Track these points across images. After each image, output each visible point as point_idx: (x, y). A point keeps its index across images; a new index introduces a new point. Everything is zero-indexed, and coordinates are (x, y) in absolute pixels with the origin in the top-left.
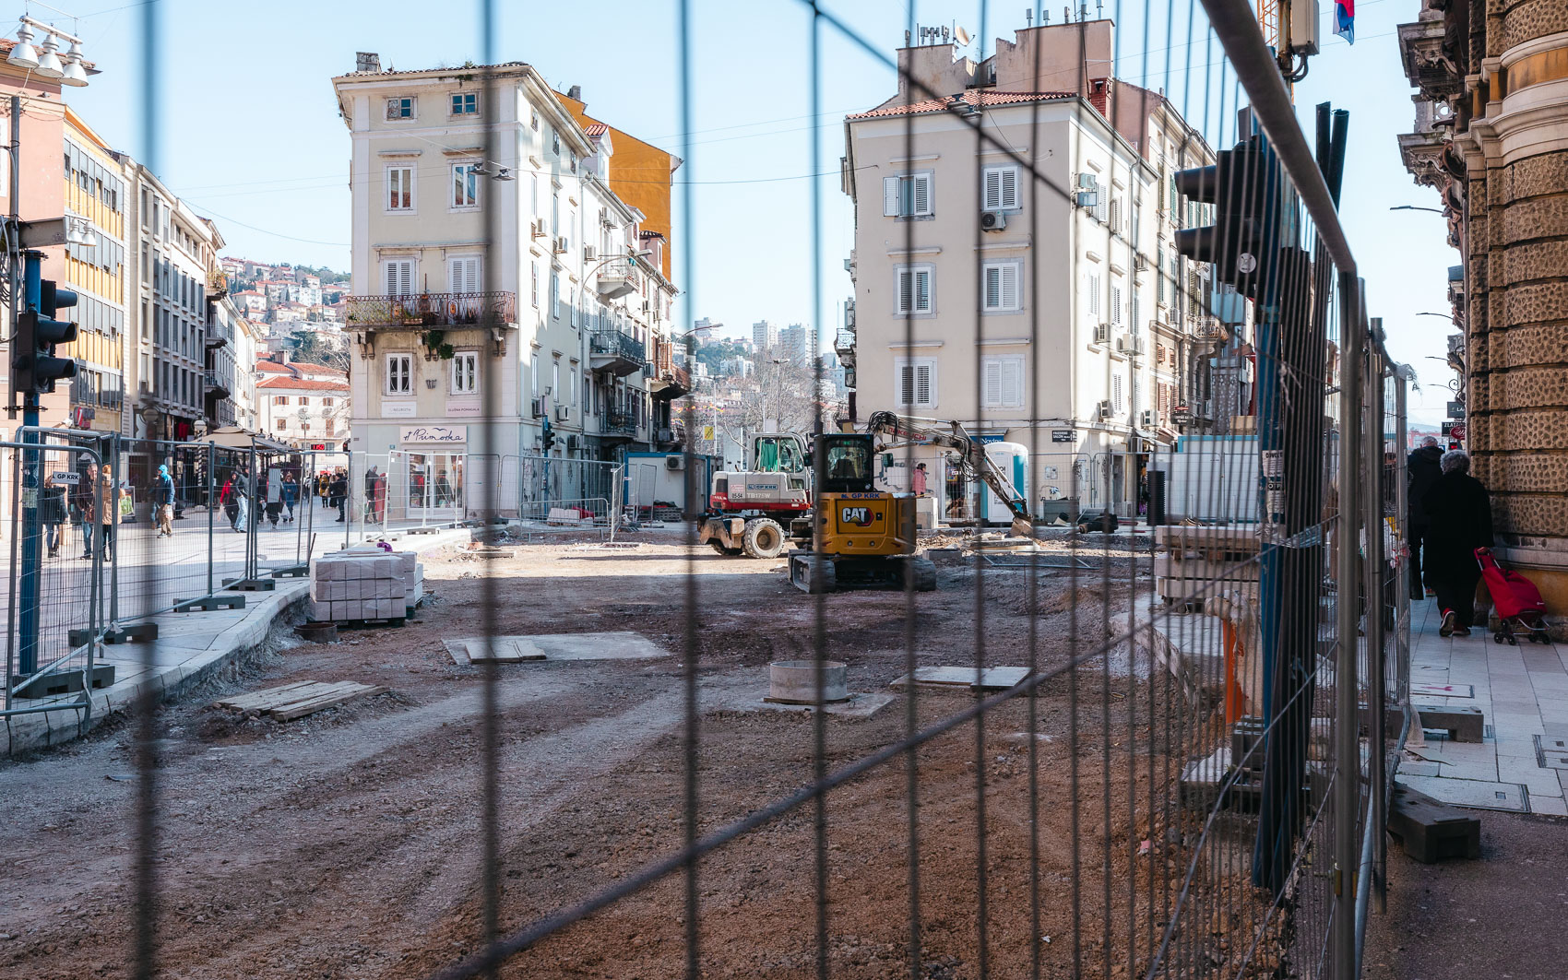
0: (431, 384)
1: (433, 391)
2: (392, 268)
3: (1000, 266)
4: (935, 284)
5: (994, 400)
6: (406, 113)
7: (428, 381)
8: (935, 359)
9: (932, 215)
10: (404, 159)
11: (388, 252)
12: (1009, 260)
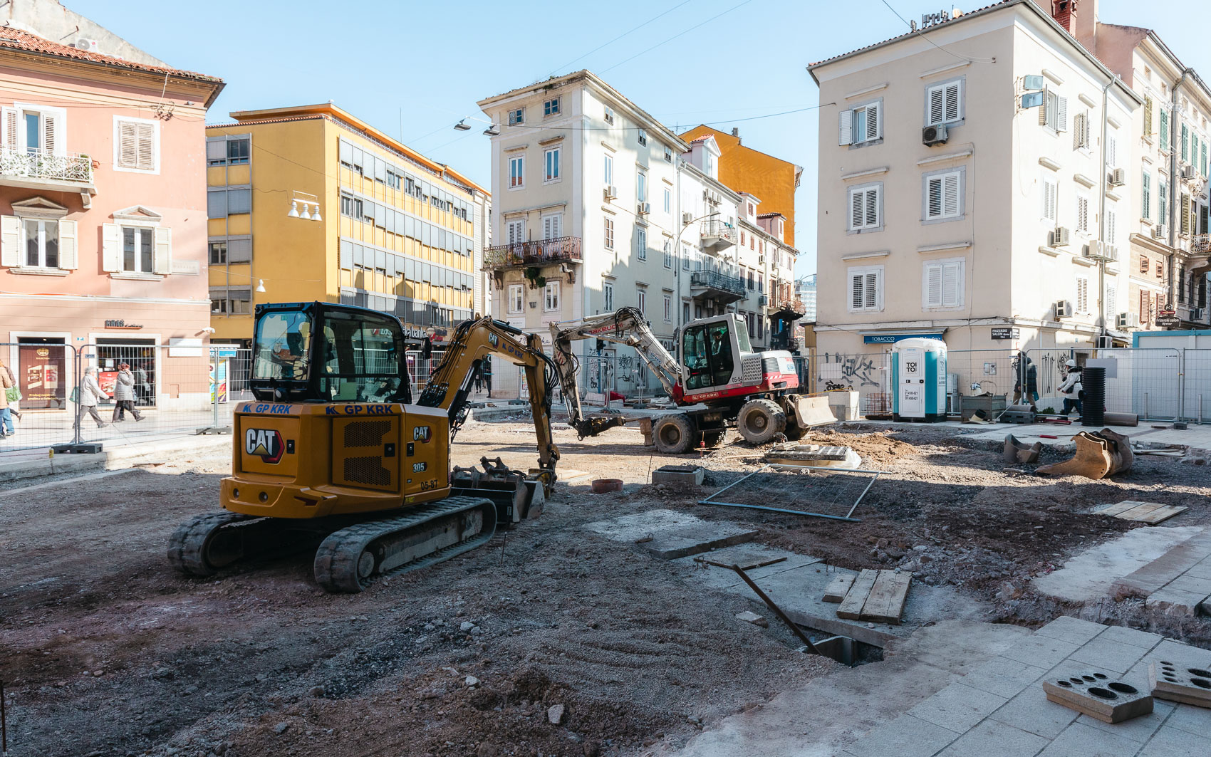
0: (533, 305)
1: (534, 309)
2: (512, 226)
3: (942, 177)
4: (883, 201)
5: (935, 302)
6: (519, 120)
7: (530, 303)
8: (882, 267)
9: (881, 138)
10: (518, 151)
11: (510, 217)
12: (951, 170)
